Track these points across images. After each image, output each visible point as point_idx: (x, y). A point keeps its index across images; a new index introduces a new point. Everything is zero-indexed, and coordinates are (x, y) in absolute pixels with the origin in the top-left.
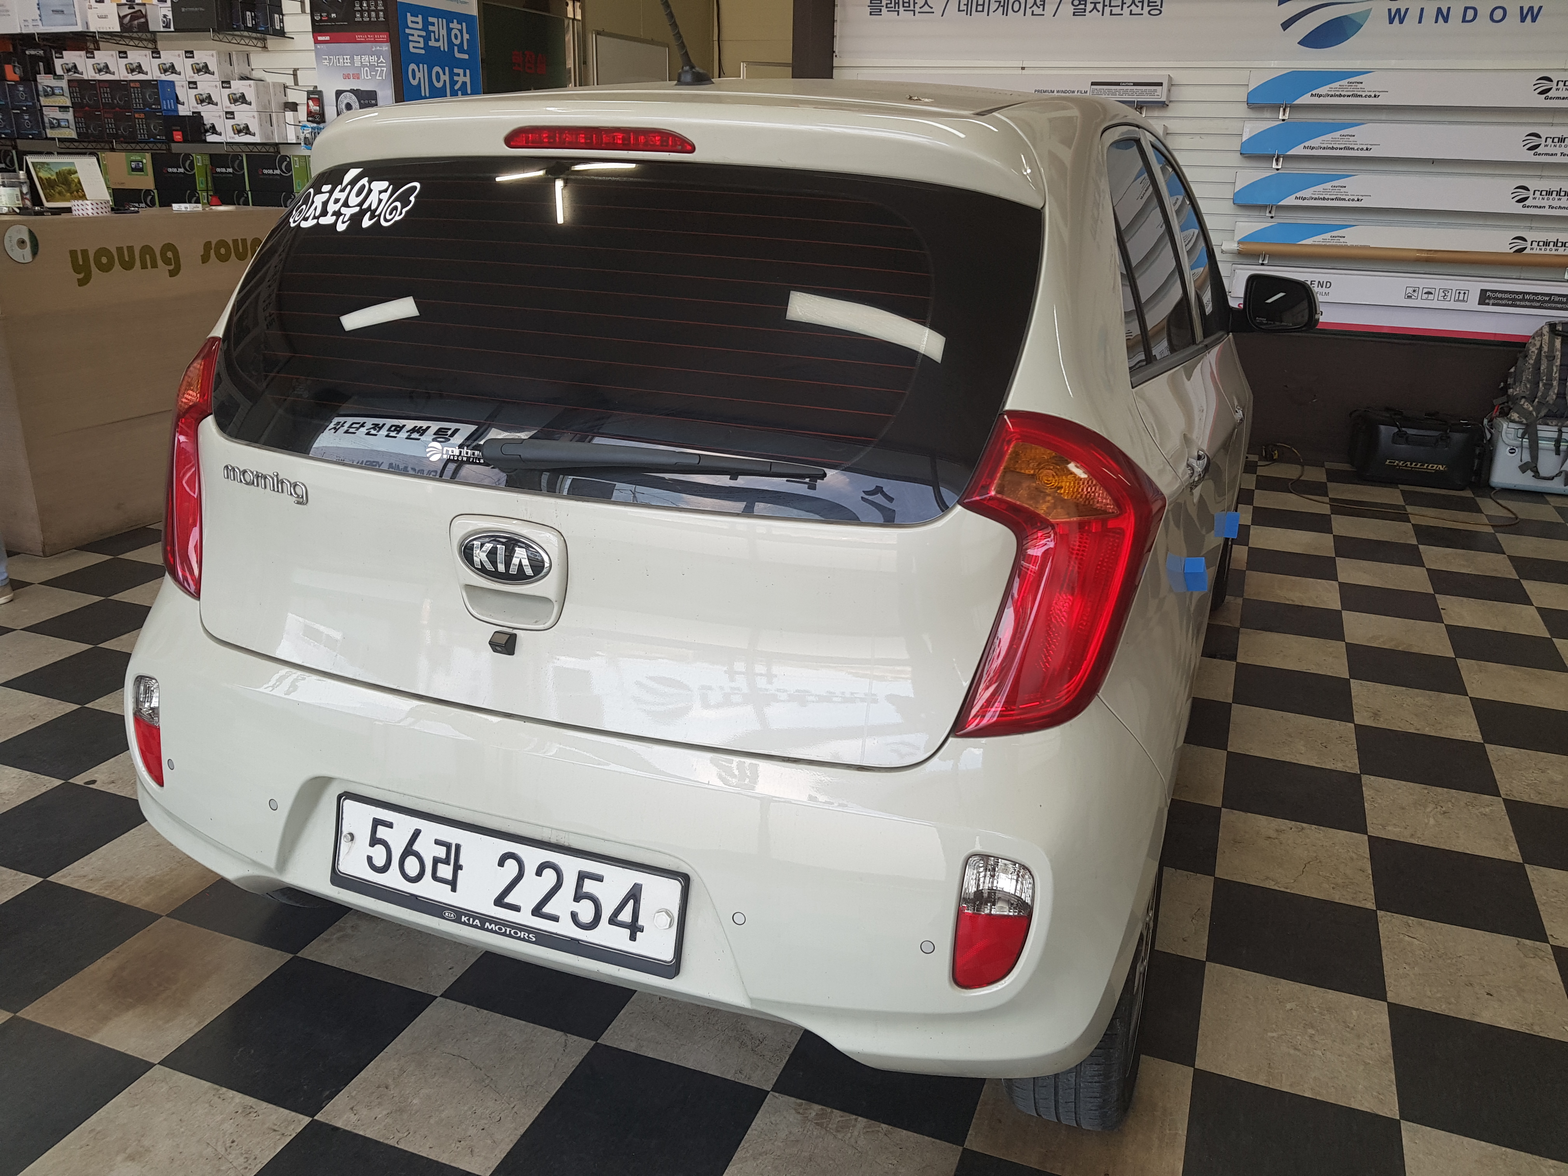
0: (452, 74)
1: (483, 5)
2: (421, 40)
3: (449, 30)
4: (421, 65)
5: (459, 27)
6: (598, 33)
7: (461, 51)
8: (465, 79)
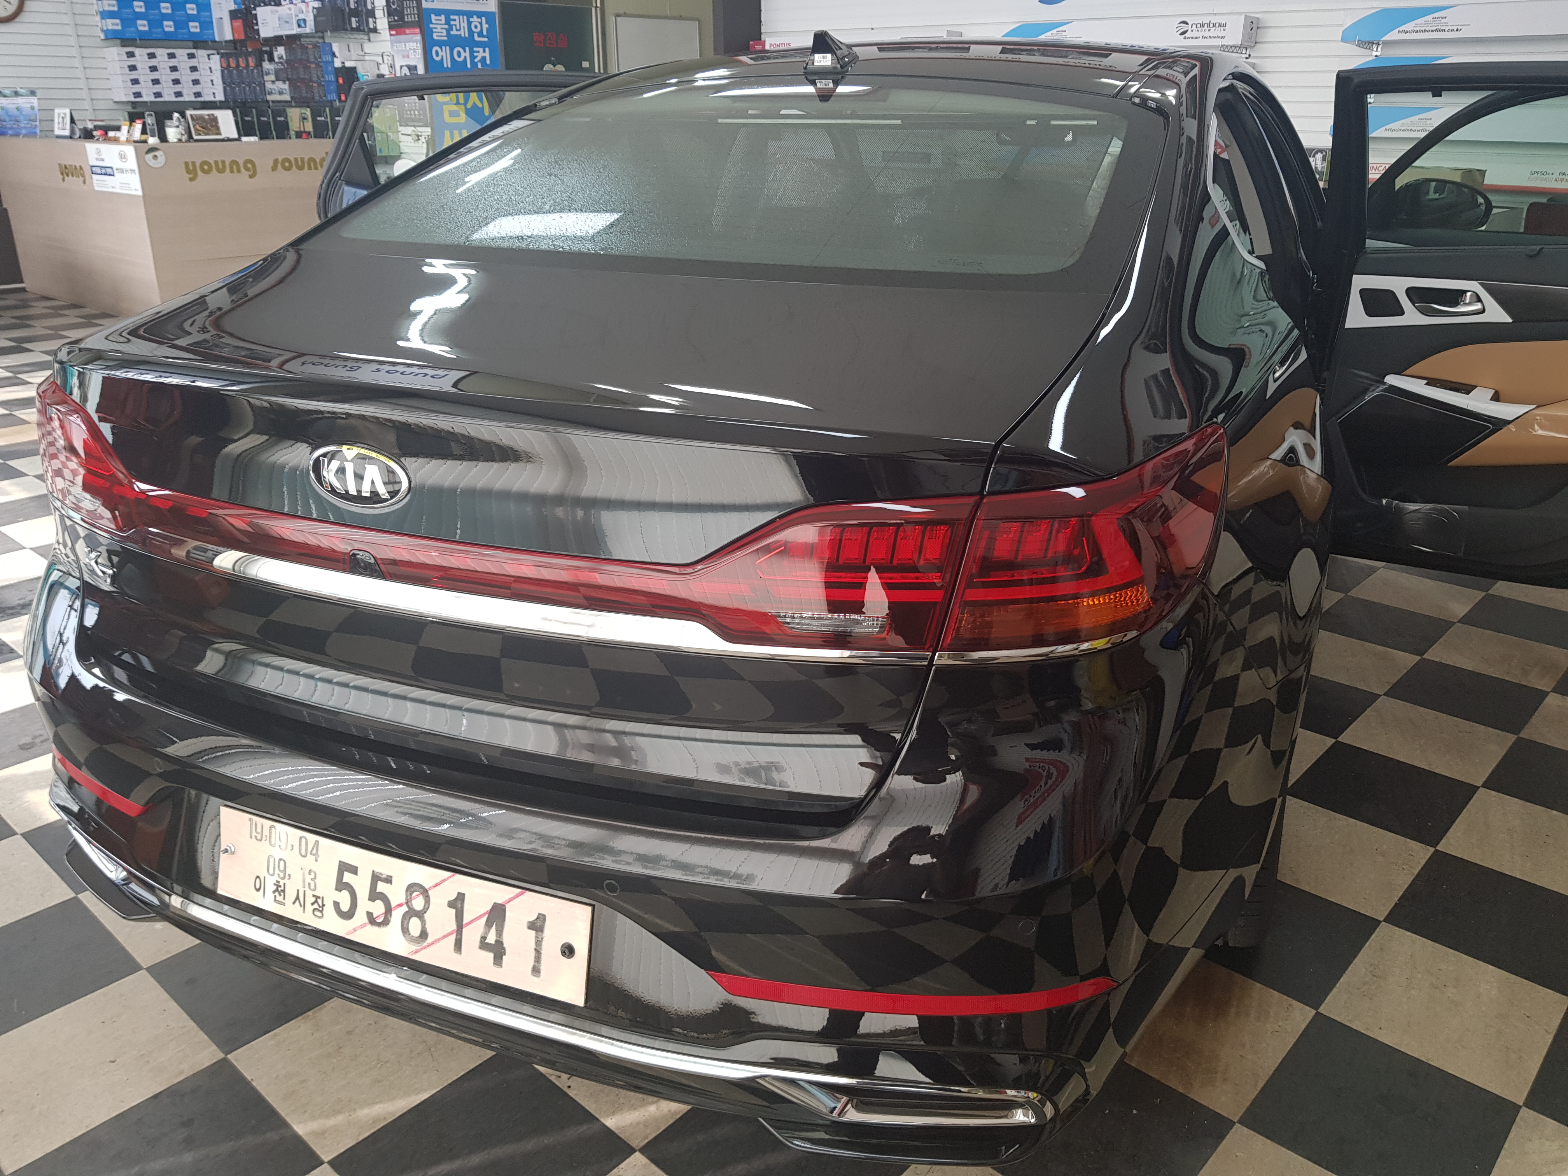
0: (472, 52)
1: (502, 6)
2: (444, 31)
3: (469, 23)
4: (444, 48)
5: (479, 20)
6: (618, 15)
7: (480, 34)
8: (484, 55)
